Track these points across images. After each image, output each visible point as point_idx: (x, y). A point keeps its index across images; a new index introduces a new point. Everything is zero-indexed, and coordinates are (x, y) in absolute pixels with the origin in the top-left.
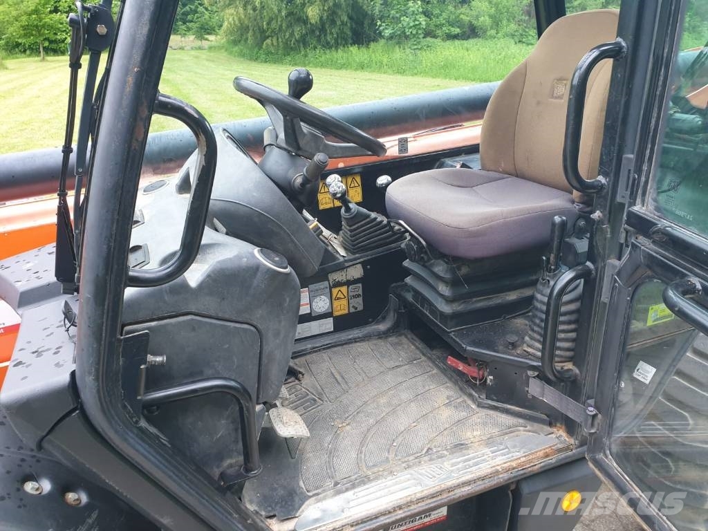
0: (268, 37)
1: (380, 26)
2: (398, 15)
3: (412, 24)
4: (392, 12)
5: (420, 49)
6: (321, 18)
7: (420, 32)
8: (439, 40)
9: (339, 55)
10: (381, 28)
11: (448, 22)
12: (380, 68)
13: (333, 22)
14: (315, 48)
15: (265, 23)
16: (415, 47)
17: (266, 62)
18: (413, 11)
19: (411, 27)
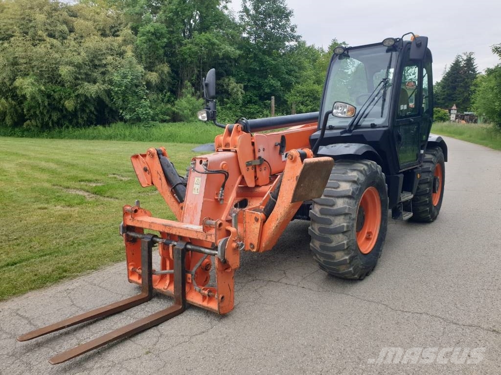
0: (27, 120)
1: (122, 113)
2: (133, 107)
3: (144, 112)
4: (129, 105)
5: (150, 127)
6: (76, 107)
7: (149, 117)
8: (157, 122)
9: (90, 130)
10: (123, 114)
11: (161, 112)
12: (124, 138)
13: (83, 111)
14: (68, 127)
15: (25, 110)
16: (147, 126)
17: (22, 137)
18: (145, 105)
19: (144, 114)
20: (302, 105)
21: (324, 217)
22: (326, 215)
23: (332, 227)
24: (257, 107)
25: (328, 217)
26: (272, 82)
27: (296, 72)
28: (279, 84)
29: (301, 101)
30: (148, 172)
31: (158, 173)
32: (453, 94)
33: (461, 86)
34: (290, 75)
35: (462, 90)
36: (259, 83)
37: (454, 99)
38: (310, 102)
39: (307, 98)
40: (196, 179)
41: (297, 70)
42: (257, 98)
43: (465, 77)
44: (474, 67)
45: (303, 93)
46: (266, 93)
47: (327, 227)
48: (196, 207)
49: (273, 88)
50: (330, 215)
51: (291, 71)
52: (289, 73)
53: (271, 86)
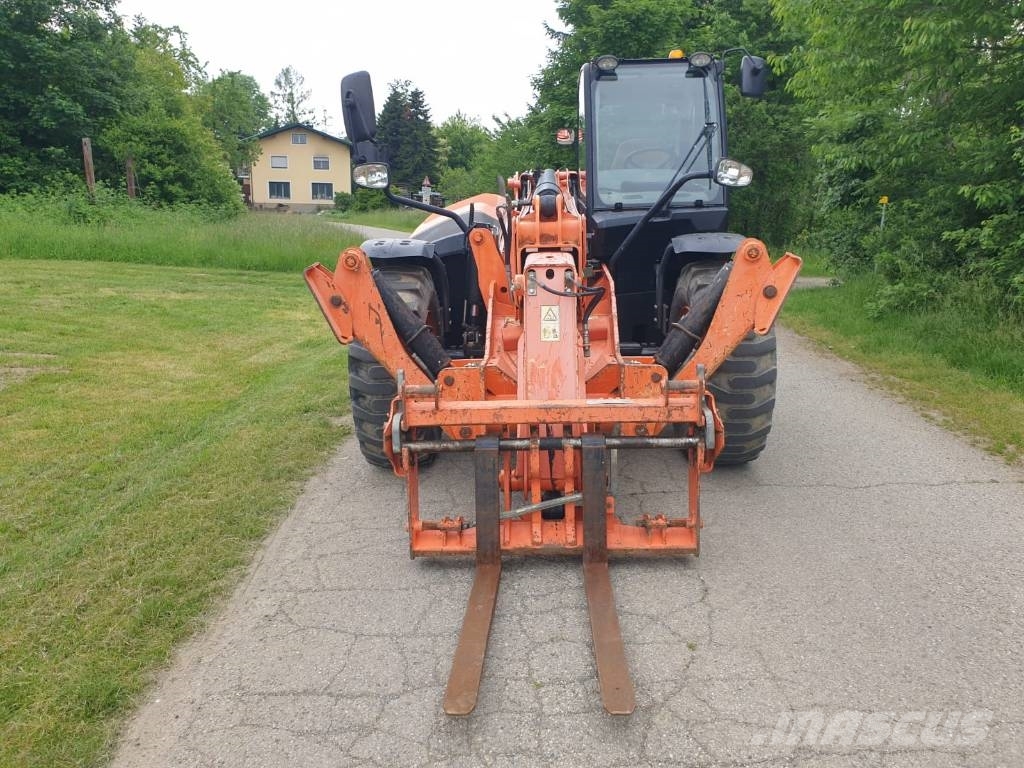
20: (151, 162)
21: (740, 359)
22: (743, 356)
23: (755, 374)
24: (18, 161)
25: (747, 359)
26: (60, 105)
27: (116, 85)
28: (80, 109)
29: (147, 153)
30: (343, 307)
31: (370, 308)
32: (396, 157)
33: (409, 143)
34: (104, 90)
35: (409, 148)
36: (17, 102)
37: (398, 166)
38: (170, 156)
39: (162, 146)
40: (545, 309)
41: (118, 80)
42: (16, 141)
43: (413, 126)
44: (425, 108)
45: (147, 134)
46: (42, 127)
47: (746, 376)
48: (557, 368)
49: (65, 119)
50: (750, 355)
51: (103, 80)
52: (101, 83)
53: (58, 114)
